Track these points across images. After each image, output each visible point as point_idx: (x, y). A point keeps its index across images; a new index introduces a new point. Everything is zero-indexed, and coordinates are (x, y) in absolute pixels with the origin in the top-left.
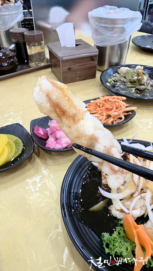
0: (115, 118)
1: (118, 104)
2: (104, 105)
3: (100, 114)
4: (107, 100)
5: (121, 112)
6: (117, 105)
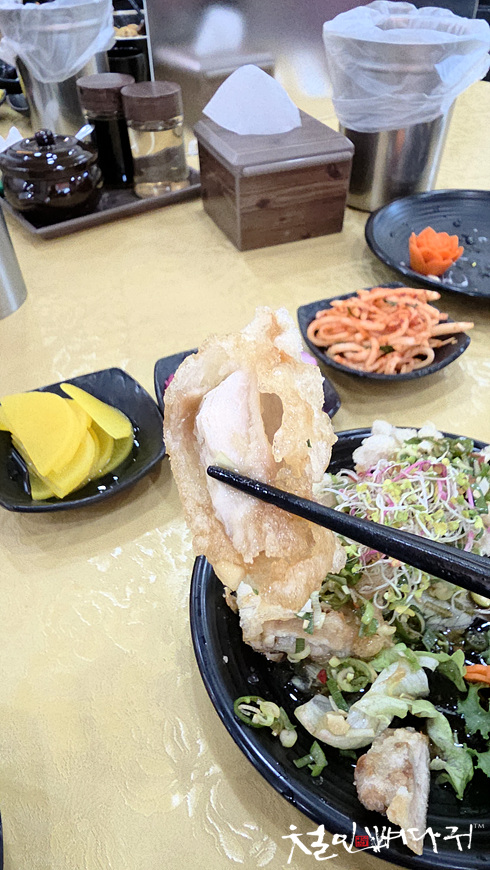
0: (408, 355)
1: (415, 313)
2: (372, 316)
3: (361, 344)
4: (382, 302)
5: (424, 338)
6: (413, 317)
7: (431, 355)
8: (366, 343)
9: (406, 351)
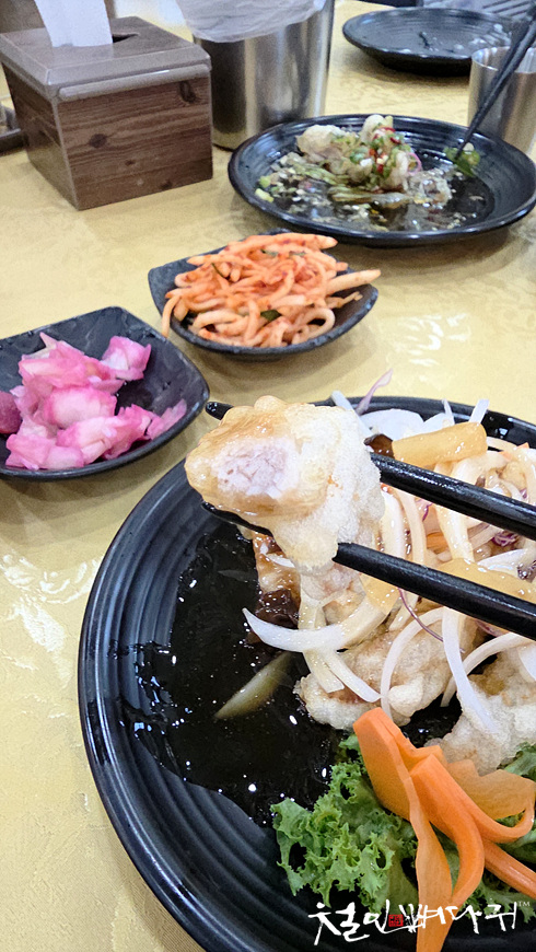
0: (299, 321)
1: (301, 262)
2: (248, 272)
3: (235, 310)
4: (259, 253)
5: (319, 295)
6: (299, 267)
7: (330, 318)
8: (242, 310)
9: (297, 315)
